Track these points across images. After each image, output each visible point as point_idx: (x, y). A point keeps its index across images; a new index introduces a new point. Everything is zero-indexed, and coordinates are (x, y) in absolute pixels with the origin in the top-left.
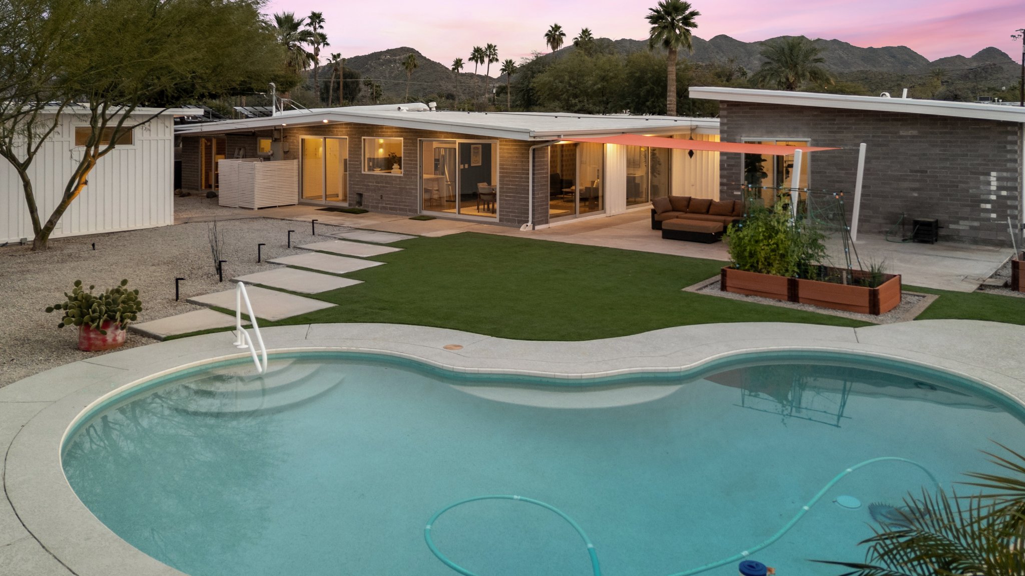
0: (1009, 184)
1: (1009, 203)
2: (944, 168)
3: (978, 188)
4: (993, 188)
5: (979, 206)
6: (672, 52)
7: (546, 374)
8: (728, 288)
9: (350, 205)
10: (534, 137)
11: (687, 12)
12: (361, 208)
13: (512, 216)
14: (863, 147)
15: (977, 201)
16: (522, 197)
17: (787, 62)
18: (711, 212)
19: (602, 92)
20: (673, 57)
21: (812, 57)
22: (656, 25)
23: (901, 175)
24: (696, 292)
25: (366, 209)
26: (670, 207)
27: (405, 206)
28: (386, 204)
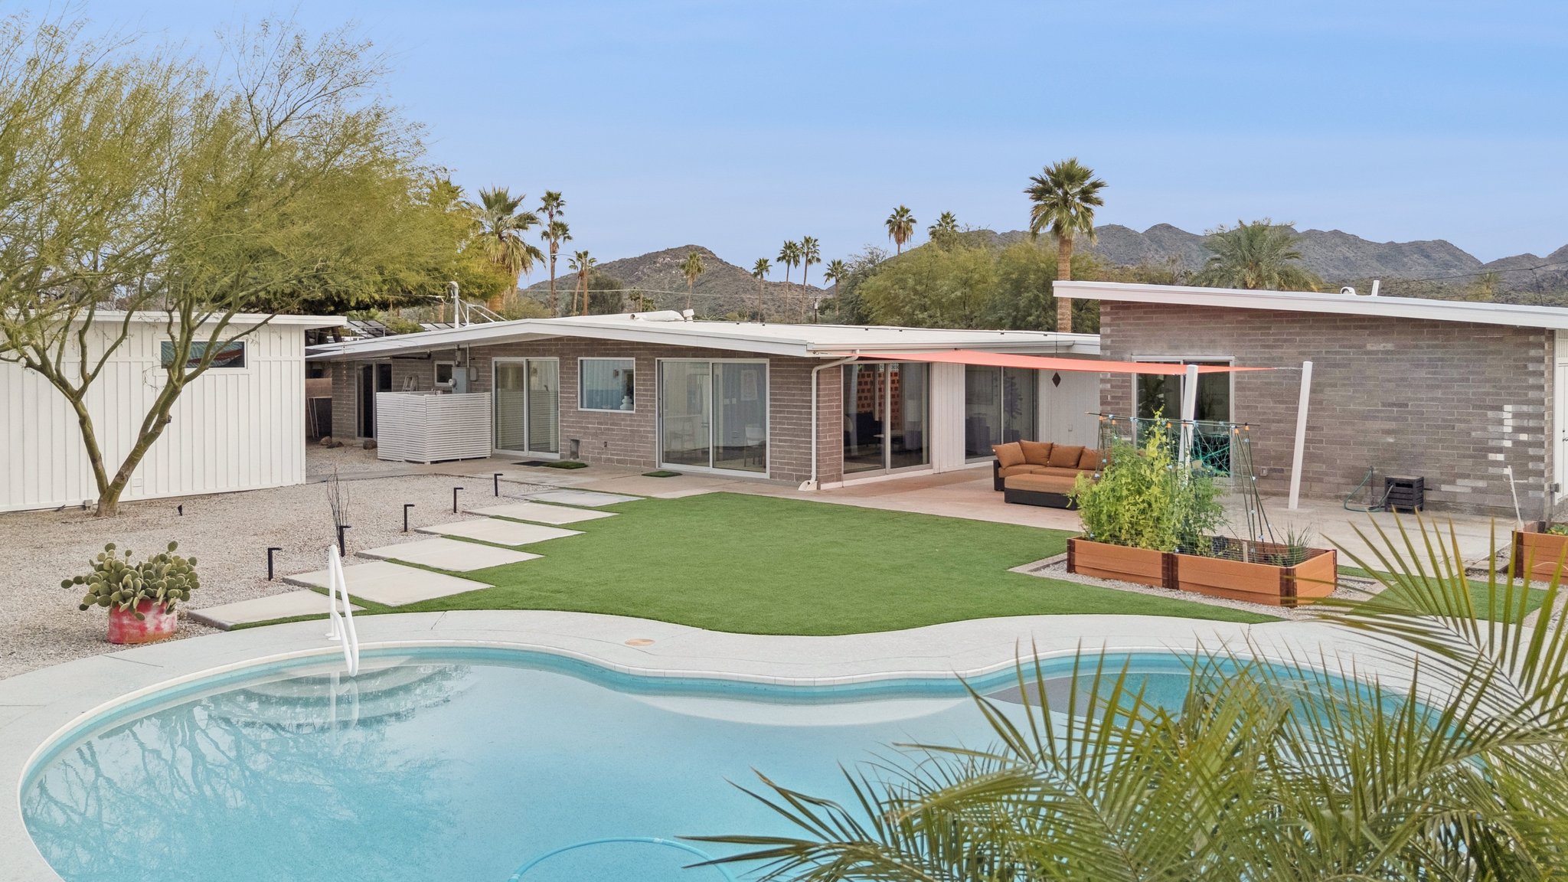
0: (1532, 423)
1: (1531, 451)
2: (1433, 399)
3: (1485, 429)
4: (1508, 429)
5: (1485, 457)
6: (1065, 242)
7: (763, 679)
8: (1077, 569)
9: (561, 458)
10: (815, 352)
11: (1087, 183)
12: (578, 460)
13: (789, 470)
14: (1308, 367)
15: (1482, 450)
16: (802, 442)
17: (1244, 259)
18: (1081, 465)
19: (964, 301)
20: (1066, 249)
21: (1282, 251)
22: (1042, 203)
23: (1369, 411)
24: (1029, 573)
25: (585, 462)
26: (1022, 458)
27: (638, 457)
28: (612, 455)
